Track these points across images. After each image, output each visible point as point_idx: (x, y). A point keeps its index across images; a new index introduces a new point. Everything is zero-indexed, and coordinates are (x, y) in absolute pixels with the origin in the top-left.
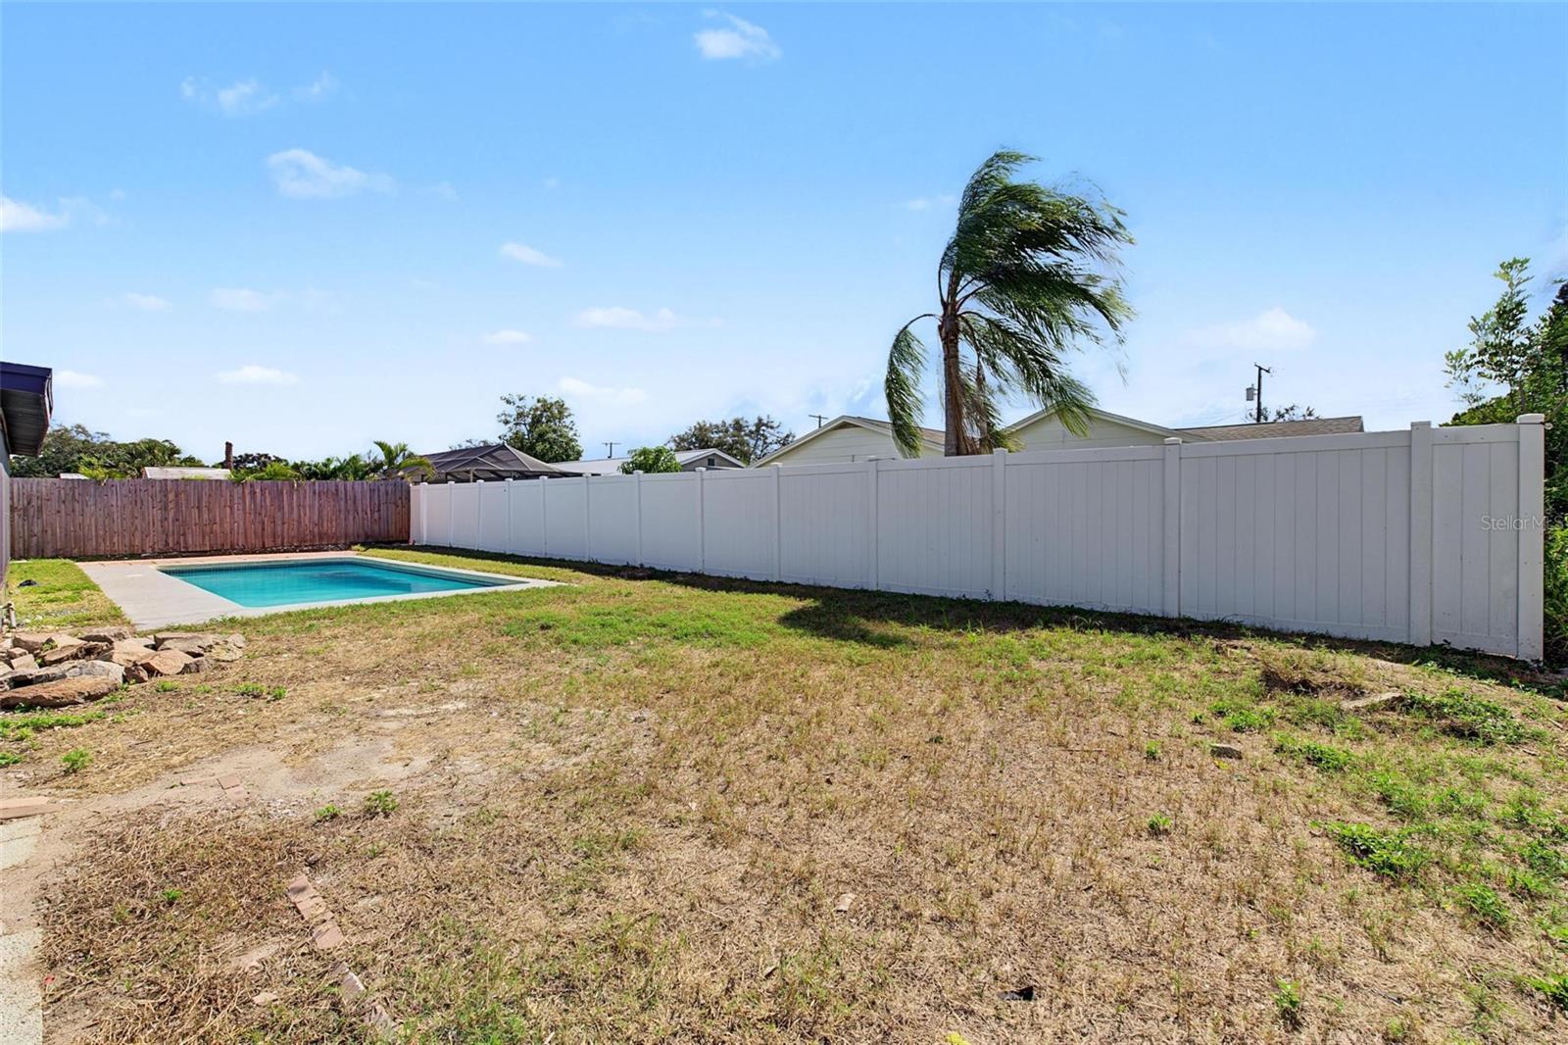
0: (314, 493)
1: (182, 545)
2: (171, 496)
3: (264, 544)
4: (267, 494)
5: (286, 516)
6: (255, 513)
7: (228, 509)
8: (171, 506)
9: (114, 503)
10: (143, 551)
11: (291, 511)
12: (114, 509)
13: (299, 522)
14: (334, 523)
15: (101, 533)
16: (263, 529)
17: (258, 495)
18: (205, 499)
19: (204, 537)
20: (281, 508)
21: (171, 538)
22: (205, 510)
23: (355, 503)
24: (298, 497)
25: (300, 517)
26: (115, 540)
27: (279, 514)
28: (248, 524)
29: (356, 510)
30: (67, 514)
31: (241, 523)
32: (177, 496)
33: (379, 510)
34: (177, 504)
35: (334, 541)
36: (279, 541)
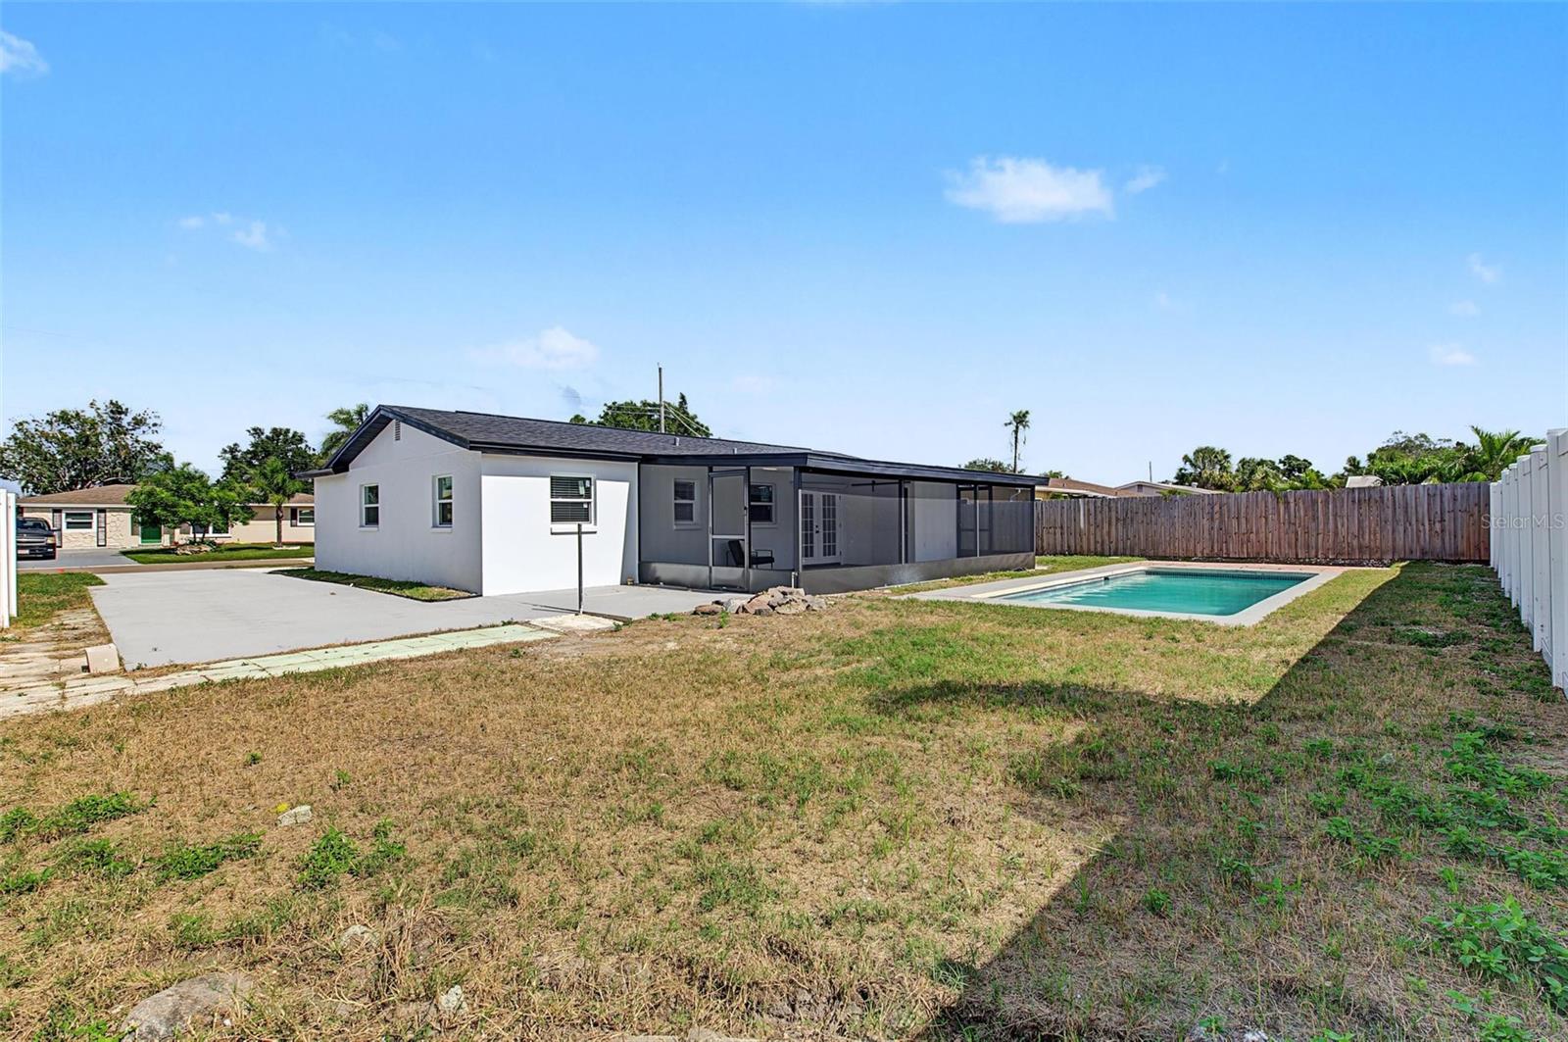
0: (1353, 501)
1: (1225, 551)
2: (1217, 508)
5: (1321, 527)
6: (1290, 523)
7: (1264, 520)
8: (1217, 516)
9: (1176, 514)
11: (1326, 522)
12: (1176, 520)
13: (1336, 534)
14: (1378, 535)
16: (1297, 540)
17: (1292, 505)
18: (1243, 510)
19: (1242, 544)
20: (1315, 518)
21: (1216, 545)
22: (1243, 521)
23: (1406, 512)
24: (1335, 506)
25: (1337, 527)
26: (1177, 545)
27: (1314, 524)
28: (1282, 534)
29: (1408, 520)
31: (1276, 533)
32: (1220, 508)
33: (1442, 520)
34: (1221, 515)
35: (1378, 555)
36: (1313, 553)
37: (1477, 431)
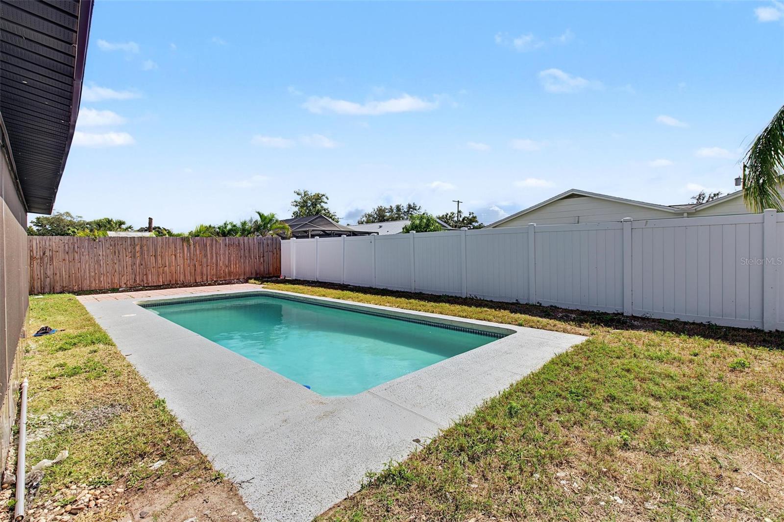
0: (226, 245)
1: (145, 282)
2: (138, 248)
3: (196, 280)
4: (197, 246)
5: (209, 261)
6: (190, 259)
7: (174, 257)
8: (138, 255)
9: (101, 253)
10: (120, 287)
11: (212, 258)
12: (101, 258)
13: (217, 265)
14: (237, 265)
15: (93, 274)
16: (195, 270)
17: (192, 247)
18: (159, 250)
19: (159, 275)
20: (206, 256)
21: (138, 277)
22: (159, 258)
23: (249, 252)
24: (216, 248)
25: (217, 261)
26: (102, 279)
27: (205, 260)
28: (185, 266)
29: (250, 257)
30: (69, 262)
31: (182, 266)
32: (141, 248)
33: (263, 256)
34: (142, 254)
35: (237, 277)
36: (205, 278)
37: (259, 213)
